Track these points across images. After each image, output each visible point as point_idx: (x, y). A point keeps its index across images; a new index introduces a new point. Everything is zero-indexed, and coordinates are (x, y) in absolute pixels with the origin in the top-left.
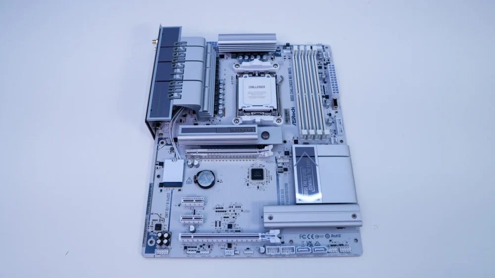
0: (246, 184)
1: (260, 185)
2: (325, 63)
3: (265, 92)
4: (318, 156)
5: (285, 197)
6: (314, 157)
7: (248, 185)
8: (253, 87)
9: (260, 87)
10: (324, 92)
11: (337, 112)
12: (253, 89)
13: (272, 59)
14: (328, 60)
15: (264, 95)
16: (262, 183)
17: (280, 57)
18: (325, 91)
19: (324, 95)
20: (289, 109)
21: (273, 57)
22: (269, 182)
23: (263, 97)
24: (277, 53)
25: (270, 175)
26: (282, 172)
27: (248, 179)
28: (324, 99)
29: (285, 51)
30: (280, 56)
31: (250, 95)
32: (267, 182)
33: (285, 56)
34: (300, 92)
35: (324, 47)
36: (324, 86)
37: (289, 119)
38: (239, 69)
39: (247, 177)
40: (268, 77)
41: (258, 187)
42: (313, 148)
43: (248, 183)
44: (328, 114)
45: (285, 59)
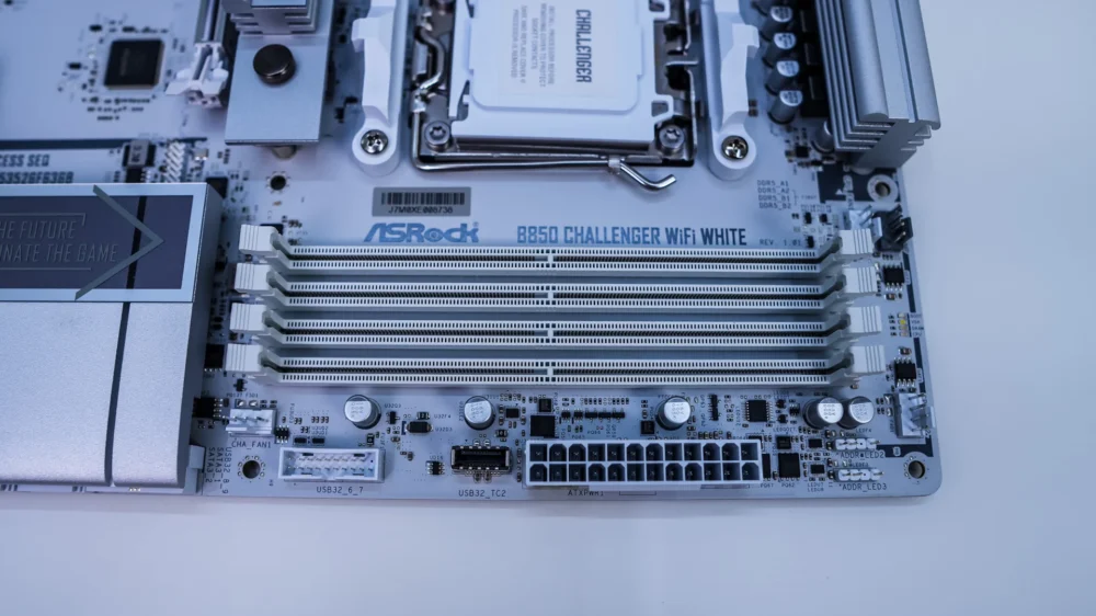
0: (100, 23)
1: (84, 76)
2: (796, 448)
3: (548, 78)
4: (127, 306)
5: (15, 169)
6: (130, 285)
7: (96, 28)
8: (584, 25)
9: (584, 61)
10: (578, 415)
11: (436, 468)
12: (574, 28)
14: (817, 469)
16: (92, 82)
17: (814, 188)
18: (583, 422)
19: (559, 407)
20: (467, 213)
21: (814, 156)
22: (91, 109)
23: (518, 70)
24: (848, 180)
25: (120, 114)
26: (125, 163)
27: (119, 28)
28: (531, 409)
31: (534, 13)
32: (95, 100)
33: (824, 219)
34: (563, 268)
35: (919, 456)
36: (621, 415)
37: (402, 211)
39: (128, 24)
40: (657, 108)
41: (75, 66)
42: (178, 285)
43: (106, 27)
44: (423, 415)
45: (808, 218)
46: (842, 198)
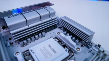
8: (50, 47)
9: (54, 51)
13: (82, 46)
15: (49, 56)
21: (84, 45)
24: (88, 45)
29: (94, 48)
30: (89, 48)
31: (43, 49)
33: (91, 51)
38: (58, 35)
40: (66, 50)
45: (90, 52)
46: (90, 47)
